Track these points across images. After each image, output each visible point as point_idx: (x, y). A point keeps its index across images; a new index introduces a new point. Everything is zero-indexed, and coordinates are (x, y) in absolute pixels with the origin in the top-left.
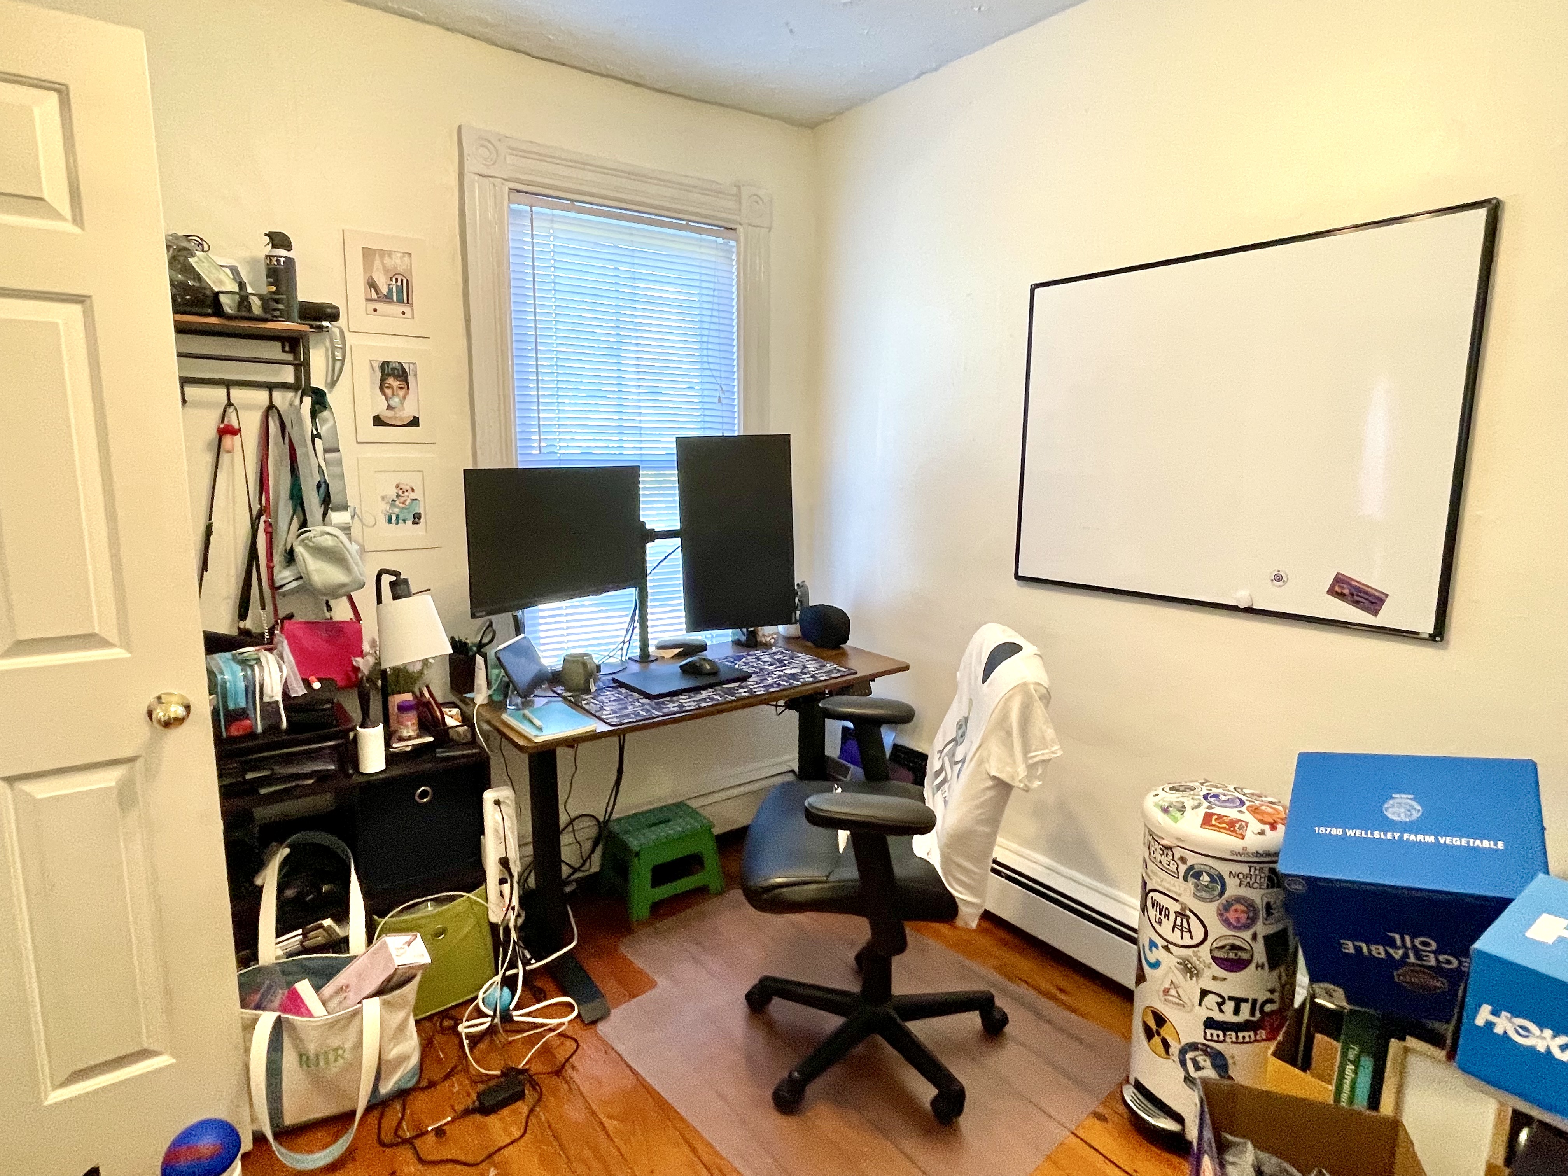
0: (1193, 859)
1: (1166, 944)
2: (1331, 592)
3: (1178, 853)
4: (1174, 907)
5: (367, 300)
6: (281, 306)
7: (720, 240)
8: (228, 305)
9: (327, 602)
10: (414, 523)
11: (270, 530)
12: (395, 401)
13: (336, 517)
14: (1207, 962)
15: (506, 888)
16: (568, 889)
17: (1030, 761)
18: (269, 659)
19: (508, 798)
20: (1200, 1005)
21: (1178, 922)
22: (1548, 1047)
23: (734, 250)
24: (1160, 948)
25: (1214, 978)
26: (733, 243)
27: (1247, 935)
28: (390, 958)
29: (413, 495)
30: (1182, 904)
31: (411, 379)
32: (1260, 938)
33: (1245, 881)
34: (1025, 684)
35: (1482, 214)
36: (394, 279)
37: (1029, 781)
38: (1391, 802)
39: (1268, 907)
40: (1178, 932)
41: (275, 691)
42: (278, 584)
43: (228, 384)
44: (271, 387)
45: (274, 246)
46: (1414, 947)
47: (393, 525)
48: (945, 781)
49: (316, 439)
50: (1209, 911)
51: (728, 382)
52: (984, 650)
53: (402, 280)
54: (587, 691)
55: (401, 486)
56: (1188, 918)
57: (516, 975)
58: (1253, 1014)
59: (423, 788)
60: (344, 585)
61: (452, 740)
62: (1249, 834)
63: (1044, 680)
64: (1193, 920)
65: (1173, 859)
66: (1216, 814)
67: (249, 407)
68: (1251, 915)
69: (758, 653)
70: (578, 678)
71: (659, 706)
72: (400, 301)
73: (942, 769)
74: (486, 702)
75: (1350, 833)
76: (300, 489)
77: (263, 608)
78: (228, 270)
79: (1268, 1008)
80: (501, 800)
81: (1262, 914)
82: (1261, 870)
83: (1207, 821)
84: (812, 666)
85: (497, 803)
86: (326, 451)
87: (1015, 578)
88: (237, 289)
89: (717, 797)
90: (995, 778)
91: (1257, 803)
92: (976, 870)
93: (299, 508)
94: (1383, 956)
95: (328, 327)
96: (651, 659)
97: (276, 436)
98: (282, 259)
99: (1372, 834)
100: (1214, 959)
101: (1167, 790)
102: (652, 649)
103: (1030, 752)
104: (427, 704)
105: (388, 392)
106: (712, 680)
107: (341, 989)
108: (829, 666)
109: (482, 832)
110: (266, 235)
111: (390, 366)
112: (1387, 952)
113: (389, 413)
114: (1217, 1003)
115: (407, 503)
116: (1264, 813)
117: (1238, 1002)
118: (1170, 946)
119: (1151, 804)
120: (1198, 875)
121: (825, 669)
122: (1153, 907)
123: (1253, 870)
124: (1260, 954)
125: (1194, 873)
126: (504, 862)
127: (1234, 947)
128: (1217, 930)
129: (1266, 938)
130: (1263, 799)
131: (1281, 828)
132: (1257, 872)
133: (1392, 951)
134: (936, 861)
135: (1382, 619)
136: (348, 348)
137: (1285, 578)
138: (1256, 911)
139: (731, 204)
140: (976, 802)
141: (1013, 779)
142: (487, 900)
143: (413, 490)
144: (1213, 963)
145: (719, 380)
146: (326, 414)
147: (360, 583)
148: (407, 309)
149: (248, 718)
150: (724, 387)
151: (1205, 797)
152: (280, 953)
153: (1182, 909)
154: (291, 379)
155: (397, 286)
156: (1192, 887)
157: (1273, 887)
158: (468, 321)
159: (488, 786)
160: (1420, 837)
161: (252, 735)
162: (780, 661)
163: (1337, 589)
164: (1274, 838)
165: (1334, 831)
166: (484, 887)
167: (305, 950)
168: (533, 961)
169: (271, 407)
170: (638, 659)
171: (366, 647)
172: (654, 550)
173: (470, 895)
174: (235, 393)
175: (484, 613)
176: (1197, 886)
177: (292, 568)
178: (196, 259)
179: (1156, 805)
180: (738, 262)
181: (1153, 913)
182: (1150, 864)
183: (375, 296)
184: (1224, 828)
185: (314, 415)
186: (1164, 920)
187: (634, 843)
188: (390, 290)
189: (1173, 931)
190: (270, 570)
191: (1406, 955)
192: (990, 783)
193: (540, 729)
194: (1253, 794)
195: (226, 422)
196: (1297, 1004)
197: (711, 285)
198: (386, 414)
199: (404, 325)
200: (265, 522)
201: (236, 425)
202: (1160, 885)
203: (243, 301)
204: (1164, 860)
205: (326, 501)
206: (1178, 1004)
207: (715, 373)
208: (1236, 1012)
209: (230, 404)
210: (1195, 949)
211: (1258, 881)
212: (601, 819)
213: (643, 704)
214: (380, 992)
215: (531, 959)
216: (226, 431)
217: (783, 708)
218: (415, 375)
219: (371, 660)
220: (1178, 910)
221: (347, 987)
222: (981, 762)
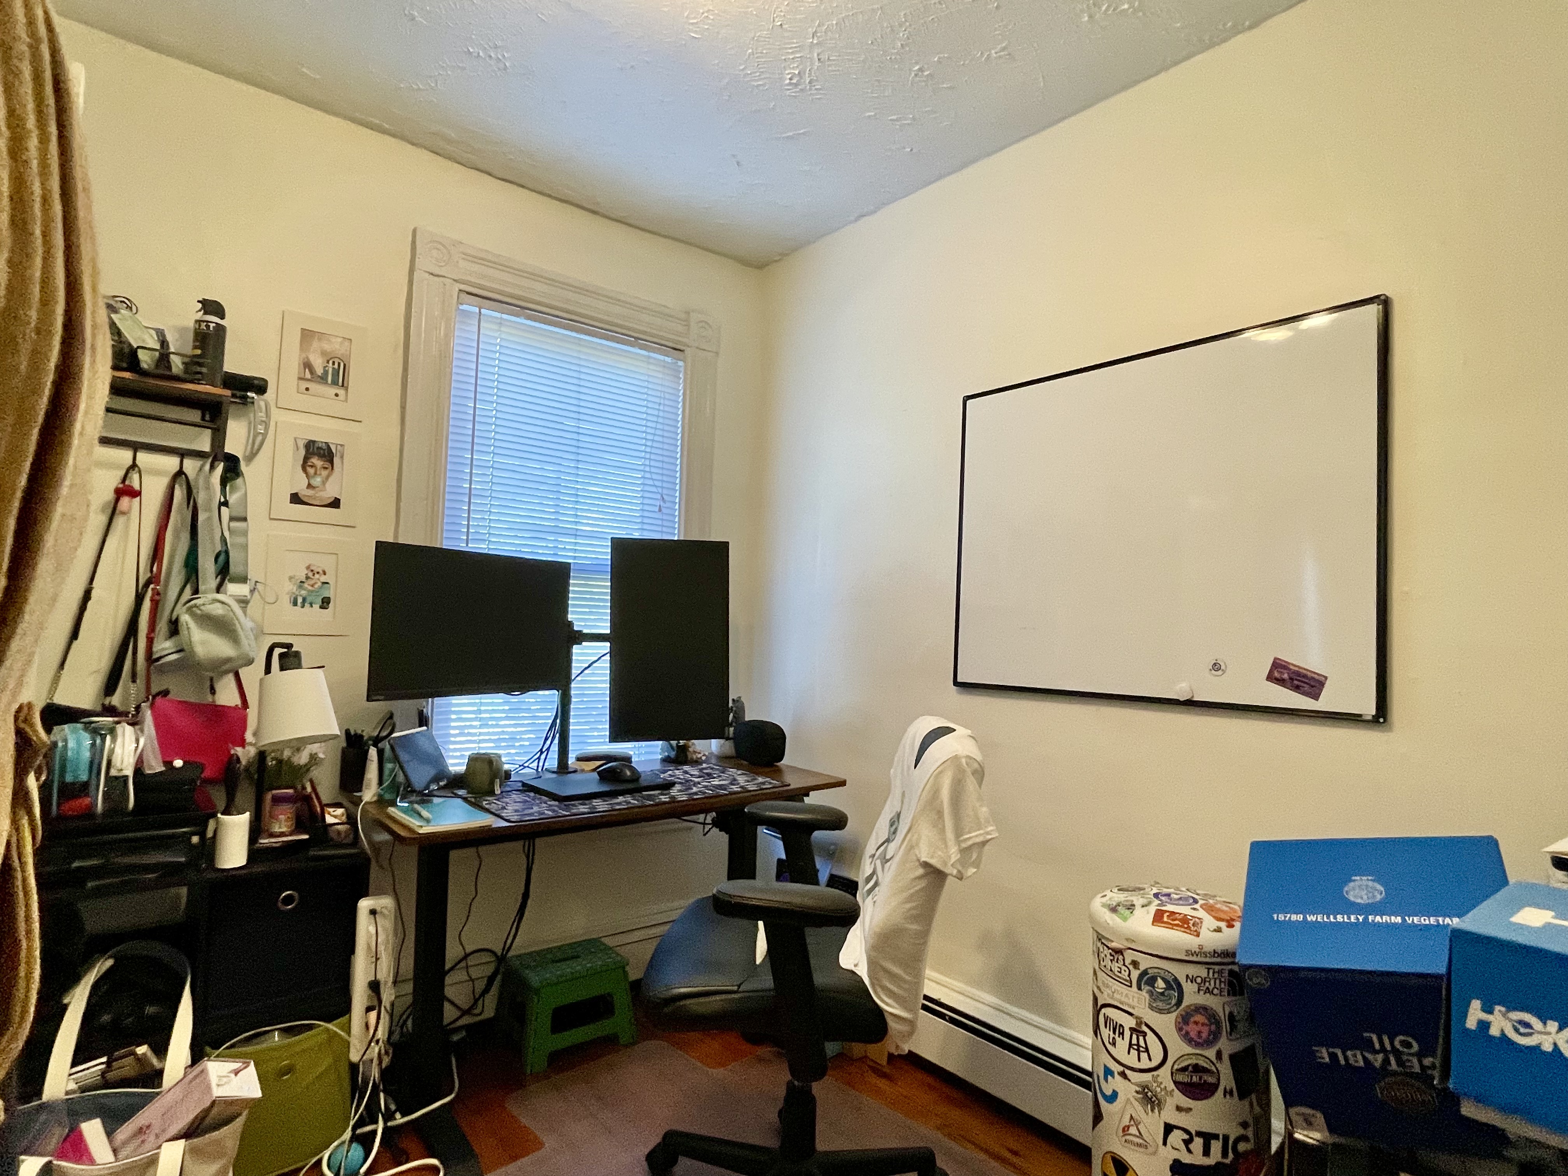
0: (1146, 963)
1: (1121, 1069)
2: (1270, 678)
3: (1129, 956)
4: (1129, 1022)
5: (300, 379)
6: (204, 370)
7: (668, 359)
8: (146, 362)
9: (211, 679)
10: (321, 607)
11: (157, 597)
12: (317, 481)
13: (233, 588)
14: (1169, 1089)
15: (373, 1015)
16: (455, 1038)
17: (964, 845)
18: (126, 732)
19: (386, 908)
20: (1165, 1143)
21: (1134, 1041)
22: (1555, 1044)
23: (682, 369)
24: (1116, 1074)
25: (1179, 1109)
26: (681, 363)
27: (1211, 1053)
28: (209, 1088)
29: (323, 579)
30: (1137, 1018)
31: (336, 460)
32: (1225, 1057)
33: (1203, 986)
34: (956, 758)
35: (1373, 311)
36: (331, 362)
37: (963, 867)
38: (1352, 884)
39: (1231, 1018)
40: (1134, 1053)
41: (125, 763)
42: (155, 656)
43: (136, 447)
44: (183, 454)
45: (206, 313)
46: (1395, 1051)
47: (298, 608)
48: (876, 884)
49: (223, 508)
50: (1165, 1023)
51: (671, 493)
52: (918, 735)
53: (339, 364)
54: (492, 793)
55: (312, 568)
56: (1145, 1034)
57: (374, 1132)
58: (1225, 1154)
59: (288, 892)
60: (228, 660)
61: (332, 839)
62: (1204, 932)
63: (977, 755)
64: (1151, 1037)
65: (1124, 965)
66: (1168, 911)
67: (157, 473)
68: (1213, 1027)
69: (686, 768)
70: (482, 779)
71: (567, 808)
72: (335, 383)
73: (874, 872)
74: (375, 799)
75: (1310, 918)
76: (196, 558)
77: (134, 681)
78: (153, 333)
79: (1242, 1147)
80: (378, 909)
81: (1225, 1025)
82: (1220, 972)
83: (1158, 918)
84: (742, 780)
85: (373, 912)
86: (232, 519)
87: (954, 685)
88: (158, 347)
89: (637, 936)
90: (926, 865)
91: (1211, 901)
92: (907, 978)
93: (194, 578)
94: (1361, 1063)
95: (253, 398)
96: (570, 770)
97: (180, 505)
98: (212, 325)
99: (1335, 918)
100: (1175, 1083)
101: (1116, 890)
102: (571, 760)
103: (962, 835)
104: (307, 799)
105: (311, 471)
106: (630, 786)
107: (141, 1131)
108: (760, 780)
109: (353, 951)
110: (199, 301)
111: (316, 445)
112: (1365, 1059)
113: (310, 492)
114: (1184, 1141)
115: (316, 586)
116: (1219, 910)
117: (1208, 1138)
118: (1128, 1072)
119: (1097, 905)
120: (1152, 981)
121: (756, 782)
122: (1106, 1027)
123: (1211, 972)
124: (1227, 1079)
125: (1147, 979)
126: (374, 986)
127: (1197, 1068)
128: (1178, 1048)
129: (1232, 1057)
130: (1218, 899)
131: (1238, 925)
132: (1216, 975)
133: (1369, 1056)
134: (863, 972)
135: (1323, 704)
136: (272, 424)
137: (1223, 667)
138: (1218, 1023)
139: (680, 328)
140: (905, 894)
141: (945, 863)
142: (349, 1033)
143: (325, 573)
144: (1176, 1091)
145: (660, 490)
146: (239, 481)
147: (249, 660)
148: (341, 392)
149: (87, 795)
150: (665, 497)
151: (1156, 895)
152: (72, 1086)
153: (1137, 1024)
154: (207, 448)
155: (333, 368)
156: (1147, 996)
157: (1234, 995)
158: (403, 407)
159: (365, 894)
160: (1386, 918)
161: (89, 813)
162: (709, 775)
163: (1276, 674)
164: (1230, 937)
165: (1294, 917)
166: (347, 1016)
167: (106, 1084)
168: (398, 1115)
169: (180, 473)
170: (555, 770)
171: (249, 737)
172: (581, 654)
173: (330, 1026)
174: (143, 458)
175: (382, 697)
176: (1151, 993)
177: (174, 639)
178: (118, 315)
179: (1104, 905)
180: (685, 381)
181: (1106, 1032)
182: (1099, 973)
183: (308, 376)
184: (1177, 925)
185: (224, 482)
186: (1119, 1040)
187: (534, 978)
188: (326, 372)
189: (1129, 1053)
190: (150, 641)
191: (1386, 1061)
192: (921, 871)
193: (428, 821)
194: (1206, 895)
195: (127, 483)
196: (1274, 1148)
197: (658, 400)
198: (304, 492)
199: (337, 407)
200: (153, 589)
201: (136, 486)
202: (1112, 998)
203: (164, 358)
204: (1115, 967)
205: (224, 572)
206: (1140, 1145)
207: (657, 483)
208: (1206, 1152)
209: (134, 466)
210: (1155, 1073)
211: (1217, 986)
212: (499, 954)
213: (550, 806)
214: (188, 1134)
215: (395, 1112)
216: (125, 491)
217: (710, 826)
218: (342, 457)
219: (252, 751)
220: (1134, 1026)
221: (148, 1127)
222: (911, 848)
